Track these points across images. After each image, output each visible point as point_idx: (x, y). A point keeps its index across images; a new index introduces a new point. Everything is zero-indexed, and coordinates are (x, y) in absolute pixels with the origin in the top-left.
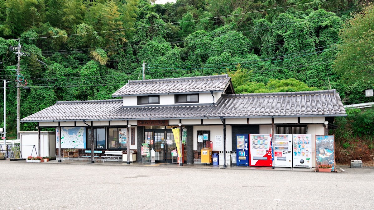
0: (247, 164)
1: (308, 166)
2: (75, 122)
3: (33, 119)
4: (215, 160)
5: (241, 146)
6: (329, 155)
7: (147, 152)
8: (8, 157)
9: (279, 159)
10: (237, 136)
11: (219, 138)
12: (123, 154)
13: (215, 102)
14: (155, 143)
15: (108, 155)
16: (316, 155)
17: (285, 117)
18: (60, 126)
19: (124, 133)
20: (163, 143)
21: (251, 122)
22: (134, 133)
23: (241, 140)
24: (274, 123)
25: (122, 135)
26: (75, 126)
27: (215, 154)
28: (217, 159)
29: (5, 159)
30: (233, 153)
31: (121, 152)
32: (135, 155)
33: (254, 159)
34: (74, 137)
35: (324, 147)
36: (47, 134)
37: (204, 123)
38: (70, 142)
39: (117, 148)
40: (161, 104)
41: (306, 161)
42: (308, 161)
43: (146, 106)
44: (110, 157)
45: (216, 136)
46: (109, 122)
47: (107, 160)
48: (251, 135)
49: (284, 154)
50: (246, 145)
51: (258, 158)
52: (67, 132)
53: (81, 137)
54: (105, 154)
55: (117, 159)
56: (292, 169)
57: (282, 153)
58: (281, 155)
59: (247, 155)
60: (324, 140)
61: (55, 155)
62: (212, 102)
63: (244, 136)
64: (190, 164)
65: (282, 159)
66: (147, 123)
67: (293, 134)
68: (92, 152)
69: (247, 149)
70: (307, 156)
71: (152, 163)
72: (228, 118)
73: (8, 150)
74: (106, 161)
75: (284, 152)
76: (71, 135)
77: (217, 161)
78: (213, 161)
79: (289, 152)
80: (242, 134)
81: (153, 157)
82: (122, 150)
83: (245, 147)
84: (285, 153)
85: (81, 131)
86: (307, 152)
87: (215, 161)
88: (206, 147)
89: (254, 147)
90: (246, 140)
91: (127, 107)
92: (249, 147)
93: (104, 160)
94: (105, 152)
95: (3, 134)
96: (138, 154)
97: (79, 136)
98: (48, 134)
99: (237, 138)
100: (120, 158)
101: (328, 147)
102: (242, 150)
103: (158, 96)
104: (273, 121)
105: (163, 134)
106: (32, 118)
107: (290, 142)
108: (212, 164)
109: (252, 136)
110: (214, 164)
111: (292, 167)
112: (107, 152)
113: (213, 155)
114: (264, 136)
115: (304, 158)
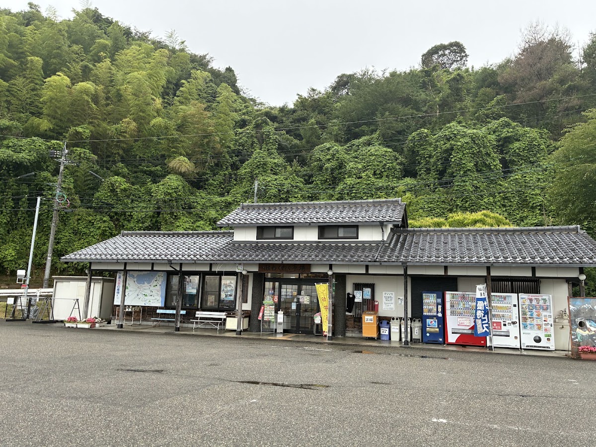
0: (441, 340)
1: (547, 347)
2: (153, 264)
3: (83, 257)
4: (384, 331)
5: (430, 311)
6: (594, 331)
7: (271, 315)
8: (28, 317)
9: (497, 333)
10: (424, 294)
11: (389, 295)
12: (227, 317)
13: (385, 239)
14: (282, 300)
15: (201, 318)
16: (571, 329)
17: (506, 266)
18: (127, 269)
19: (231, 283)
20: (295, 300)
21: (451, 273)
22: (248, 283)
23: (430, 301)
24: (491, 275)
25: (226, 287)
26: (152, 270)
27: (385, 322)
28: (388, 329)
29: (24, 320)
30: (414, 321)
31: (224, 313)
32: (246, 320)
33: (453, 333)
34: (147, 288)
35: (586, 317)
36: (100, 281)
37: (370, 272)
38: (138, 295)
39: (217, 307)
40: (295, 239)
41: (544, 339)
42: (548, 339)
43: (272, 242)
44: (204, 322)
45: (384, 293)
46: (211, 265)
47: (199, 326)
48: (447, 292)
49: (505, 325)
50: (440, 310)
51: (461, 331)
52: (135, 280)
53: (158, 287)
54: (196, 316)
55: (217, 324)
56: (521, 352)
57: (502, 325)
58: (501, 327)
59: (440, 326)
60: (585, 306)
61: (111, 316)
62: (381, 239)
63: (435, 295)
64: (340, 336)
65: (503, 334)
66: (274, 269)
67: (520, 294)
68: (177, 312)
69: (440, 315)
70: (546, 330)
71: (279, 333)
72: (415, 265)
73: (30, 304)
74: (197, 328)
75: (505, 323)
76: (141, 285)
77: (387, 333)
78: (382, 333)
79: (514, 323)
80: (431, 292)
81: (280, 324)
82: (226, 311)
83: (437, 312)
84: (507, 325)
85: (158, 278)
86: (546, 325)
87: (384, 333)
88: (368, 309)
89: (452, 313)
90: (439, 301)
91: (239, 243)
92: (444, 311)
93: (194, 326)
94: (197, 312)
95: (25, 279)
96: (252, 318)
97: (154, 286)
98: (102, 282)
99: (424, 297)
100: (221, 324)
101: (591, 317)
102: (431, 317)
103: (292, 227)
104: (489, 272)
105: (295, 287)
106: (80, 255)
107: (515, 306)
108: (380, 339)
109: (448, 295)
110: (382, 339)
111: (521, 348)
112: (199, 314)
113: (381, 323)
114: (470, 296)
115: (541, 334)
